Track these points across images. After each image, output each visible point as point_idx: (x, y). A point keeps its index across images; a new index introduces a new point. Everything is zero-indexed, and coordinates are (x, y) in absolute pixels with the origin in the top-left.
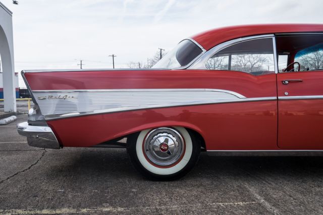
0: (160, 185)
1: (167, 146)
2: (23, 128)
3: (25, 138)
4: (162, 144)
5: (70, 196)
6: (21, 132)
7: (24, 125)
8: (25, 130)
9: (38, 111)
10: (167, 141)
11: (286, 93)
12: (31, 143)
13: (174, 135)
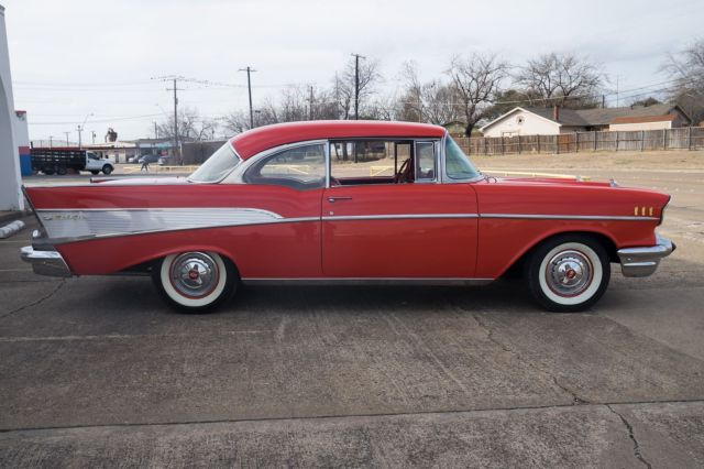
0: (187, 318)
1: (197, 273)
2: (27, 254)
3: (30, 265)
4: (191, 271)
5: (80, 327)
6: (25, 257)
7: (28, 250)
8: (30, 256)
9: (44, 235)
10: (196, 267)
11: (331, 213)
12: (37, 271)
13: (205, 260)
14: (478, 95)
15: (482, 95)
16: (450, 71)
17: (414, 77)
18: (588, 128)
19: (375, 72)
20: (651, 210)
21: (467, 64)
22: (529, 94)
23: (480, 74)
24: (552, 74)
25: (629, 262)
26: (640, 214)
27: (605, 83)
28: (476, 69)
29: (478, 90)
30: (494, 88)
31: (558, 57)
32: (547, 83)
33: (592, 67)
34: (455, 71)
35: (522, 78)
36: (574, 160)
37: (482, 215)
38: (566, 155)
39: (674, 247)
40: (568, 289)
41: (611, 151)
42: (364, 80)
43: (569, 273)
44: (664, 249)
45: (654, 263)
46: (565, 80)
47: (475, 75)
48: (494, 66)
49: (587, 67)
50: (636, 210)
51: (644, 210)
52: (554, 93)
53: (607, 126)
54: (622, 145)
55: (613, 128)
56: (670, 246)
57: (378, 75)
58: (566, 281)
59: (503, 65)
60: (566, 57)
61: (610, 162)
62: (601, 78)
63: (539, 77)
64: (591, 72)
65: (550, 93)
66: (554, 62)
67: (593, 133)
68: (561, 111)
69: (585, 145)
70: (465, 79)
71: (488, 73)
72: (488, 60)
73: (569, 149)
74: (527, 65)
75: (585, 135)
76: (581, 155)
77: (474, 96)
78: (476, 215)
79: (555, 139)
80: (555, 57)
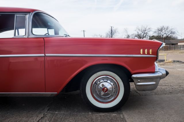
14: (143, 36)
15: (144, 36)
16: (136, 30)
17: (127, 32)
18: (173, 44)
19: (117, 31)
20: (151, 51)
21: (140, 28)
22: (158, 36)
23: (144, 31)
24: (163, 31)
25: (139, 82)
26: (144, 53)
27: (177, 33)
28: (143, 29)
29: (143, 35)
30: (147, 34)
31: (165, 27)
32: (162, 33)
33: (174, 29)
34: (137, 30)
35: (155, 32)
36: (169, 52)
37: (47, 55)
38: (167, 51)
39: (167, 73)
40: (105, 99)
41: (179, 50)
42: (114, 33)
43: (104, 89)
44: (160, 74)
45: (155, 83)
46: (167, 32)
47: (142, 31)
48: (147, 28)
49: (172, 29)
50: (142, 51)
51: (146, 51)
52: (164, 36)
53: (177, 44)
54: (182, 48)
55: (179, 44)
56: (164, 73)
57: (117, 32)
58: (102, 93)
59: (150, 29)
60: (167, 26)
61: (178, 53)
62: (176, 32)
63: (160, 32)
64: (173, 30)
65: (163, 36)
66: (164, 28)
67: (174, 45)
68: (165, 40)
69: (172, 49)
70: (140, 33)
71: (145, 30)
72: (146, 27)
73: (167, 50)
74: (157, 29)
75: (172, 46)
76: (171, 51)
77: (142, 37)
78: (43, 55)
79: (164, 47)
80: (164, 27)
